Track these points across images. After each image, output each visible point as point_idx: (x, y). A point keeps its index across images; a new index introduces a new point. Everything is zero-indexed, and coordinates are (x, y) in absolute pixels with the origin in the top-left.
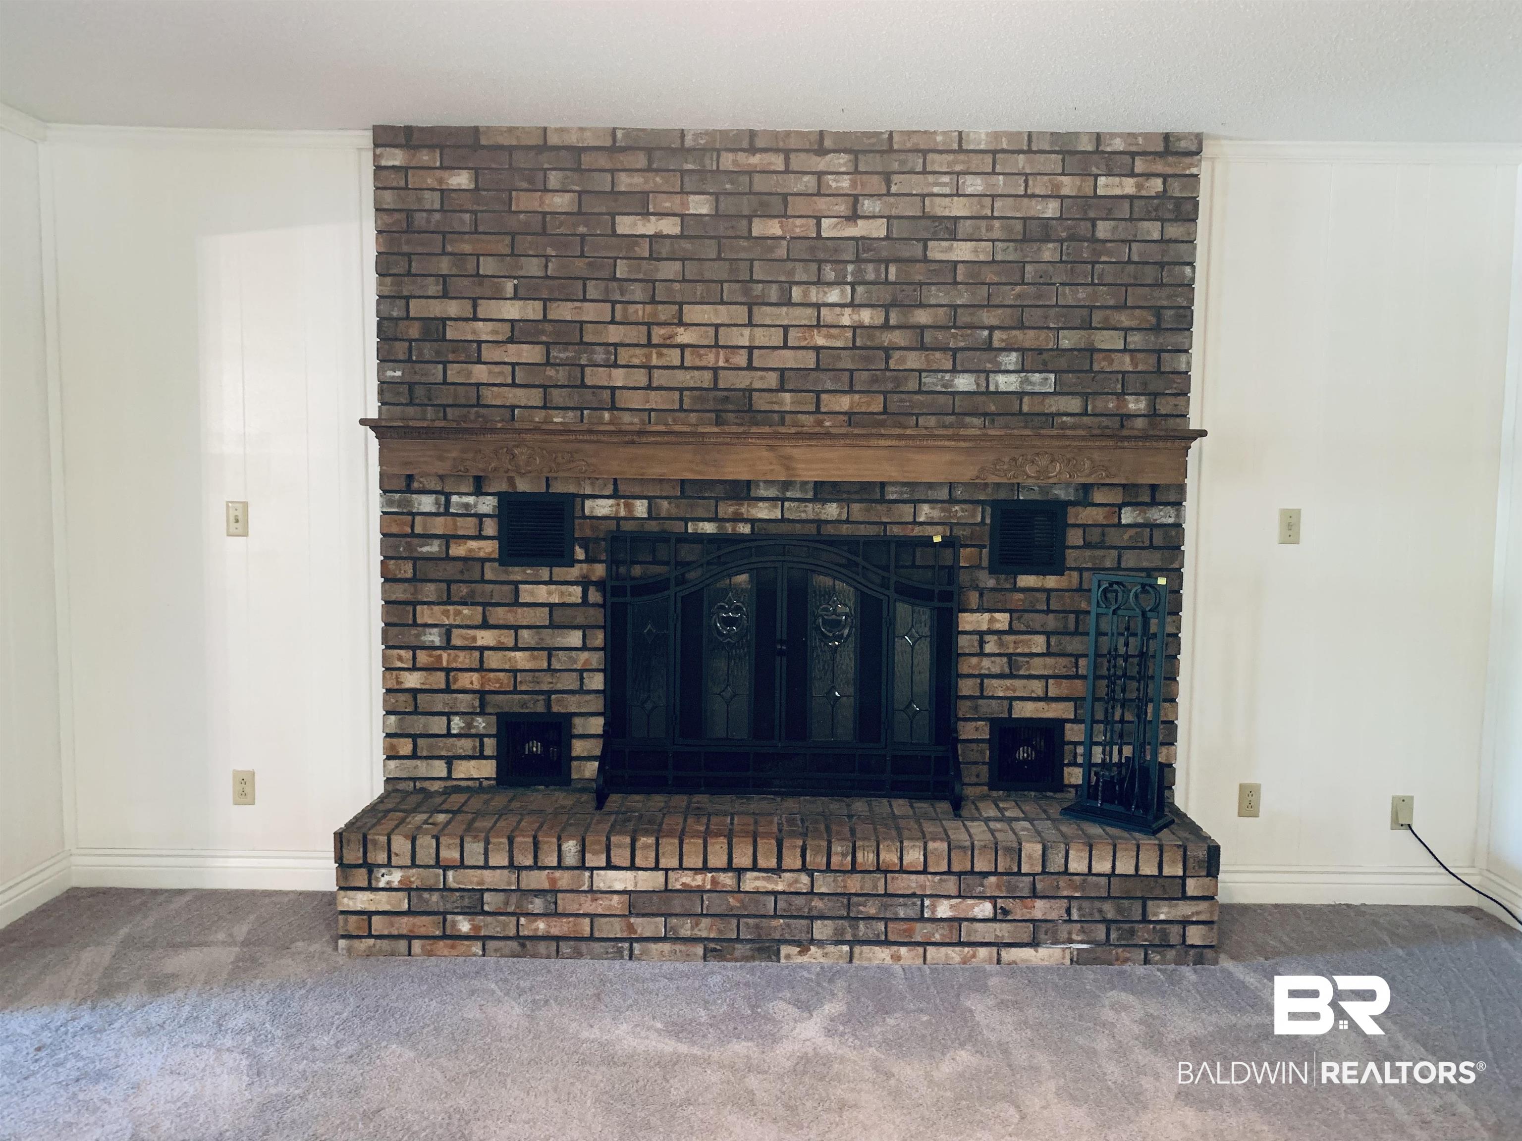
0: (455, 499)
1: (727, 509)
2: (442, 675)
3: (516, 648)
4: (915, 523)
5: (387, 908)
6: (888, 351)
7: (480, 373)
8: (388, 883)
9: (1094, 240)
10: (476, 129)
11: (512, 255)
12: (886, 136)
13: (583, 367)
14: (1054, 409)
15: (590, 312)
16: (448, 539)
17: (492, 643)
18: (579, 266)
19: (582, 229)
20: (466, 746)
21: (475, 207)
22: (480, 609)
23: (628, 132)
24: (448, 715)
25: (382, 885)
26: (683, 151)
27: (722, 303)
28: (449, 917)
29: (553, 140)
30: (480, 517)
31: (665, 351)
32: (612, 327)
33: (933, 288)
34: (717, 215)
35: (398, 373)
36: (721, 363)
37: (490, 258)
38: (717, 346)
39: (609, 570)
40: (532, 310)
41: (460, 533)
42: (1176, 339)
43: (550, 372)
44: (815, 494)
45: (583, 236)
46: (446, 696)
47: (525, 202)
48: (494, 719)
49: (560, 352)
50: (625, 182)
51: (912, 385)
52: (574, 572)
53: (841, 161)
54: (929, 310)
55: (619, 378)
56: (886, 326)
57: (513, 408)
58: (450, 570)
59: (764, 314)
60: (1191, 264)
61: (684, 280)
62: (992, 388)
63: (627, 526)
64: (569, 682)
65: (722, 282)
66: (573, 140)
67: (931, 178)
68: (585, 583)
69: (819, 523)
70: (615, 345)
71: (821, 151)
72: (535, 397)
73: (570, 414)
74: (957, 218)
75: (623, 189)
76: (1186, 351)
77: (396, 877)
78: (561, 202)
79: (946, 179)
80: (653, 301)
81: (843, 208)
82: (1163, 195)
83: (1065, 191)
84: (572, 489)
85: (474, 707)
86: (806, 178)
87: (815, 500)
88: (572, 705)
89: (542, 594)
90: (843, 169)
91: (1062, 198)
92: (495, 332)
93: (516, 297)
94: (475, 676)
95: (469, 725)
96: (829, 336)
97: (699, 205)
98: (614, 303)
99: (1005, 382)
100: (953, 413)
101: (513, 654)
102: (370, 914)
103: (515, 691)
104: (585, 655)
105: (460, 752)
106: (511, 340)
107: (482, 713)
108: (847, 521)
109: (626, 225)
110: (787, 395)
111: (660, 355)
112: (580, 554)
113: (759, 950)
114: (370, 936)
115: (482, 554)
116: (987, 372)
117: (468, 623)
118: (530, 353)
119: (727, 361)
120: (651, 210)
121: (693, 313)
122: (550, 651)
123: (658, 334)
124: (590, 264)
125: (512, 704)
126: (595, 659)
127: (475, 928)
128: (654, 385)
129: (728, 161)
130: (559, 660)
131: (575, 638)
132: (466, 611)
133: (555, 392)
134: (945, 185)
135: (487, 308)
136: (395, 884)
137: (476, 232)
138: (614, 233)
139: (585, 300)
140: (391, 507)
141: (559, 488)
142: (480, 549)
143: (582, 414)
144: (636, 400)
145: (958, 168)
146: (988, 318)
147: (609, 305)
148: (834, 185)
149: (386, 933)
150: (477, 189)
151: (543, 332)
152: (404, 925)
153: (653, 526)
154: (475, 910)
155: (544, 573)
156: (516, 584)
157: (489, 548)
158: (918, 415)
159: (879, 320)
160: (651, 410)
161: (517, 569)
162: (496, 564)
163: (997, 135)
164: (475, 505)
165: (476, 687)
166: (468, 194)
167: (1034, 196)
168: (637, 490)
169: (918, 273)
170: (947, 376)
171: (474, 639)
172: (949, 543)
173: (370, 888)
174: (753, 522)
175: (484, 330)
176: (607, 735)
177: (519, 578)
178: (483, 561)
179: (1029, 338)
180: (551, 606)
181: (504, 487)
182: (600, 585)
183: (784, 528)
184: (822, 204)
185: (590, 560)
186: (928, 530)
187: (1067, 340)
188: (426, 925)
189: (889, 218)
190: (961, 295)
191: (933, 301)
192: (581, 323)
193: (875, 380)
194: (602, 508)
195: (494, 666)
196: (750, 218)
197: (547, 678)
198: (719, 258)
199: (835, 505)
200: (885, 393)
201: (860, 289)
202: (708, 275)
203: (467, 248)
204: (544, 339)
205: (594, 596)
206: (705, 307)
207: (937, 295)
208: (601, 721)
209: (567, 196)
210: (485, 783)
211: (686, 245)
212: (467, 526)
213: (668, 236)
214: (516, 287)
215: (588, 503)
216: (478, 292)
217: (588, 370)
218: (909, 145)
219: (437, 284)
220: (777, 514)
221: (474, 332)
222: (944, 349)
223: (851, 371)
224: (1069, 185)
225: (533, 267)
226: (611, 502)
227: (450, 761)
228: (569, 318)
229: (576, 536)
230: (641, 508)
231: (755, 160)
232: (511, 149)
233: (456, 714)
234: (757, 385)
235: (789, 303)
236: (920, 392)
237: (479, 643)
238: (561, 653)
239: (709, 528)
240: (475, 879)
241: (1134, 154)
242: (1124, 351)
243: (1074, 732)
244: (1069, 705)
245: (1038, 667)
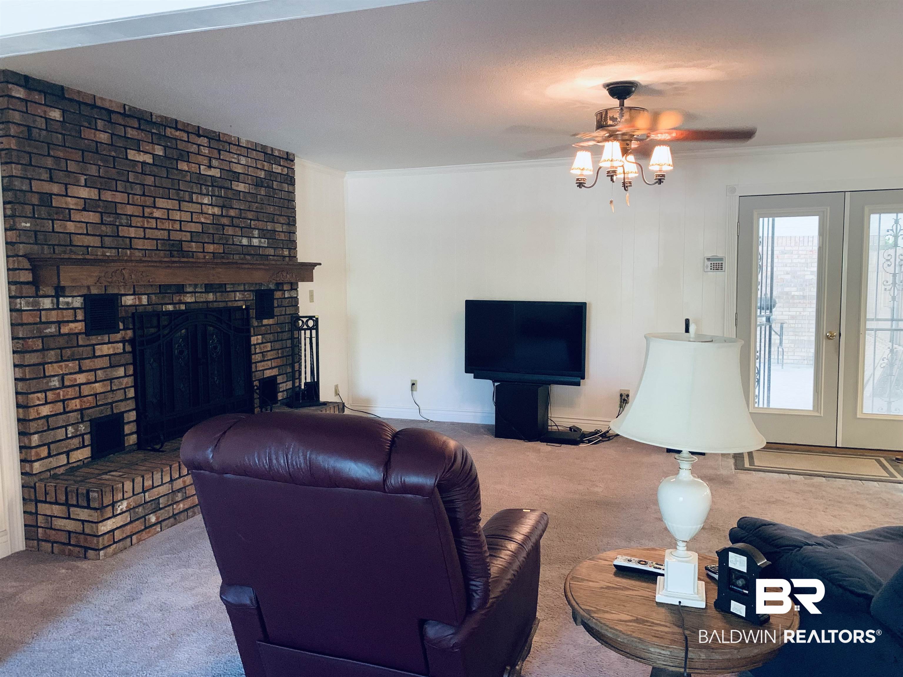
0: (61, 299)
1: (176, 299)
2: (61, 404)
3: (96, 382)
4: (235, 301)
5: (122, 523)
6: (223, 225)
7: (71, 227)
8: (121, 510)
9: (273, 188)
10: (62, 88)
11: (83, 162)
12: (218, 134)
13: (118, 226)
14: (267, 253)
15: (119, 197)
16: (59, 323)
17: (84, 381)
18: (113, 173)
19: (113, 154)
20: (76, 442)
21: (64, 132)
22: (77, 362)
23: (131, 108)
24: (66, 427)
25: (119, 512)
26: (151, 123)
27: (169, 199)
28: (147, 517)
29: (99, 103)
30: (74, 309)
31: (150, 220)
32: (128, 206)
33: (234, 201)
34: (165, 157)
35: (28, 225)
36: (171, 228)
37: (73, 162)
38: (168, 219)
39: (134, 333)
40: (93, 194)
41: (65, 319)
42: (292, 228)
43: (103, 228)
44: (205, 290)
45: (114, 157)
46: (64, 416)
47: (87, 134)
48: (88, 423)
49: (107, 217)
50: (131, 133)
51: (231, 242)
52: (118, 336)
53: (204, 141)
54: (234, 210)
55: (132, 232)
56: (222, 215)
57: (88, 247)
58: (62, 342)
59: (185, 206)
60: (294, 201)
61: (155, 186)
62: (252, 244)
63: (140, 309)
64: (120, 395)
65: (169, 189)
66: (107, 105)
67: (232, 155)
68: (123, 341)
69: (207, 302)
70: (131, 216)
71: (199, 136)
72: (95, 241)
73: (114, 251)
74: (239, 173)
75: (129, 136)
76: (295, 233)
77: (124, 506)
78: (103, 137)
79: (236, 156)
80: (144, 195)
81: (207, 162)
82: (287, 175)
83: (266, 168)
84: (116, 291)
85: (78, 419)
86: (195, 146)
87: (207, 292)
88: (122, 407)
89: (106, 349)
90: (206, 145)
91: (265, 170)
92: (76, 204)
93: (86, 186)
94: (78, 401)
95: (77, 430)
96: (205, 218)
97: (159, 151)
98: (129, 194)
99: (255, 242)
100: (243, 254)
101: (94, 385)
102: (113, 531)
103: (97, 406)
104: (126, 379)
105: (73, 447)
106: (84, 209)
107: (83, 421)
108: (216, 301)
109: (132, 155)
110: (194, 244)
111: (148, 222)
112: (121, 326)
114: (115, 543)
115: (77, 331)
116: (251, 237)
117: (72, 371)
118: (93, 217)
119: (173, 227)
120: (141, 149)
121: (160, 203)
122: (111, 380)
123: (147, 210)
124: (117, 172)
125: (95, 413)
126: (129, 381)
127: (157, 518)
128: (147, 237)
129: (169, 132)
130: (115, 385)
131: (121, 372)
132: (71, 364)
133: (106, 239)
134: (235, 158)
135: (73, 190)
136: (125, 509)
137: (65, 146)
138: (127, 158)
139: (116, 191)
140: (29, 306)
141: (111, 291)
142: (75, 327)
143: (118, 251)
144: (139, 244)
145: (238, 152)
146: (250, 215)
147: (126, 195)
148: (203, 151)
149: (121, 538)
150: (64, 122)
151: (99, 206)
152: (128, 530)
153: (150, 309)
154: (157, 509)
155: (106, 338)
156: (93, 345)
157: (79, 327)
158: (233, 254)
159: (220, 213)
160: (146, 250)
161: (93, 337)
162: (84, 336)
163: (248, 142)
164: (72, 303)
165: (78, 407)
166: (59, 123)
167: (258, 168)
168: (143, 290)
169: (230, 194)
170: (240, 238)
171: (75, 380)
172: (247, 308)
173: (114, 516)
174: (186, 303)
175: (71, 203)
176: (138, 421)
177: (94, 342)
178: (77, 334)
179: (260, 225)
180: (109, 355)
181: (85, 292)
182: (132, 342)
183: (196, 306)
184: (200, 159)
185: (125, 329)
186: (239, 304)
187: (269, 226)
188: (138, 525)
189: (220, 169)
190: (242, 205)
191: (235, 207)
192: (116, 202)
193: (221, 239)
194: (128, 300)
195: (86, 393)
196: (177, 160)
197: (110, 395)
198: (167, 177)
199: (211, 294)
200: (223, 244)
201: (214, 198)
202: (164, 185)
203: (61, 155)
204: (100, 210)
205: (128, 348)
206: (163, 200)
207: (235, 204)
208: (134, 413)
209: (107, 135)
210: (86, 461)
211: (154, 168)
212: (68, 315)
213: (148, 164)
214: (86, 180)
215: (123, 298)
216: (67, 180)
217: (120, 228)
218: (224, 140)
219: (46, 173)
220: (193, 300)
221: (66, 203)
222: (239, 227)
223: (213, 234)
224: (267, 166)
225: (93, 170)
226: (132, 297)
227: (68, 453)
228: (110, 200)
229: (119, 316)
230: (144, 300)
231: (178, 133)
232: (79, 103)
233: (69, 425)
234: (184, 239)
235: (192, 202)
236: (233, 244)
237: (78, 382)
238: (116, 380)
239: (170, 308)
240: (156, 493)
241: (280, 158)
242: (282, 232)
243: (280, 379)
244: (277, 369)
245: (270, 355)
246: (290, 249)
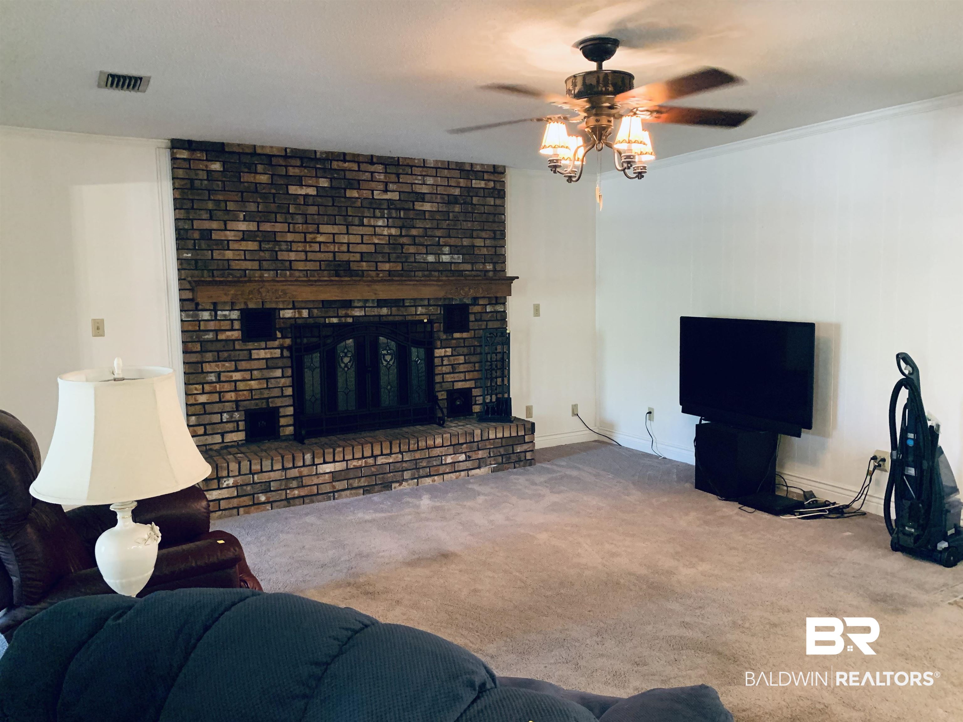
0: (219, 313)
1: (342, 312)
2: (217, 395)
3: (252, 379)
4: (416, 314)
5: (227, 496)
6: (402, 245)
7: (229, 255)
8: (227, 485)
9: (472, 204)
10: (223, 144)
11: (242, 201)
12: (396, 159)
13: (276, 252)
14: (462, 269)
15: (278, 227)
16: (216, 331)
17: (240, 378)
18: (273, 207)
19: (273, 191)
20: (230, 426)
21: (224, 179)
22: (233, 363)
23: (293, 150)
24: (221, 413)
25: (225, 486)
26: (316, 160)
27: (335, 224)
28: (256, 495)
29: (259, 151)
30: (232, 320)
31: (312, 244)
32: (288, 234)
33: (418, 221)
34: (331, 187)
35: (190, 255)
36: (336, 250)
37: (232, 203)
38: (334, 242)
39: (292, 341)
40: (252, 226)
41: (222, 328)
42: (501, 242)
43: (262, 254)
44: (378, 305)
45: (274, 194)
46: (220, 405)
47: (247, 177)
48: (243, 412)
49: (266, 245)
50: (292, 171)
51: (412, 259)
52: (276, 343)
53: (380, 168)
54: (418, 229)
55: (293, 256)
56: (401, 236)
57: (245, 270)
58: (219, 346)
59: (353, 229)
60: (504, 214)
61: (319, 214)
62: (441, 261)
63: (299, 321)
64: (277, 392)
65: (335, 216)
66: (268, 151)
67: (414, 177)
68: (281, 348)
69: (380, 316)
70: (291, 242)
71: (372, 163)
72: (256, 265)
73: (272, 272)
74: (424, 194)
75: (291, 174)
76: (504, 247)
77: (231, 482)
78: (264, 179)
79: (420, 178)
80: (306, 223)
81: (382, 187)
82: (494, 188)
83: (462, 185)
84: (274, 306)
85: (233, 408)
86: (367, 174)
87: (378, 306)
88: (278, 402)
89: (262, 354)
90: (381, 171)
91: (461, 187)
92: (235, 236)
93: (245, 220)
94: (233, 394)
95: (232, 417)
96: (379, 239)
97: (324, 183)
98: (289, 224)
99: (445, 258)
100: (428, 271)
101: (250, 382)
102: (219, 500)
103: (252, 399)
104: (283, 380)
105: (228, 430)
106: (243, 239)
107: (237, 410)
108: (391, 315)
109: (293, 190)
110: (364, 263)
111: (311, 246)
112: (279, 335)
113: (384, 487)
114: (220, 510)
115: (233, 338)
116: (439, 254)
117: (229, 370)
118: (252, 246)
119: (339, 249)
120: (304, 184)
121: (323, 229)
122: (267, 379)
123: (309, 237)
124: (278, 206)
125: (252, 405)
126: (288, 381)
127: (267, 498)
128: (308, 259)
129: (335, 165)
130: (271, 384)
131: (278, 373)
132: (227, 364)
133: (264, 263)
134: (419, 180)
135: (230, 225)
136: (231, 485)
137: (225, 190)
138: (288, 193)
139: (276, 222)
140: (188, 318)
141: (268, 306)
142: (232, 335)
143: (277, 273)
144: (301, 266)
145: (424, 173)
146: (438, 233)
147: (287, 225)
148: (378, 177)
149: (227, 507)
150: (224, 171)
151: (257, 236)
152: (235, 502)
153: (311, 321)
154: (267, 490)
155: (263, 344)
156: (250, 350)
157: (236, 335)
158: (415, 271)
159: (398, 233)
160: (307, 270)
161: (250, 343)
162: (241, 342)
163: (437, 161)
164: (230, 315)
165: (234, 399)
166: (220, 173)
167: (451, 186)
168: (303, 305)
169: (411, 214)
170: (425, 256)
171: (231, 377)
172: (430, 322)
173: (219, 488)
174: (353, 317)
175: (230, 235)
176: (295, 415)
177: (251, 347)
178: (234, 341)
179: (452, 241)
180: (267, 359)
181: (242, 306)
182: (289, 348)
183: (366, 319)
184: (373, 185)
185: (283, 337)
186: (421, 317)
187: (466, 242)
188: (246, 500)
189: (399, 192)
190: (428, 224)
191: (418, 226)
192: (275, 232)
193: (398, 257)
194: (288, 314)
195: (242, 388)
196: (345, 190)
197: (266, 392)
198: (333, 205)
199: (386, 309)
200: (402, 262)
201: (390, 220)
202: (329, 213)
203: (220, 197)
204: (258, 239)
205: (286, 353)
206: (329, 226)
207: (419, 224)
208: (292, 409)
209: (267, 176)
210: (240, 443)
211: (319, 200)
212: (226, 325)
213: (311, 195)
214: (244, 215)
215: (282, 312)
216: (226, 217)
217: (279, 253)
218: (405, 163)
219: (207, 213)
220: (363, 313)
221: (226, 236)
222: (423, 245)
223: (389, 253)
224: (462, 183)
225: (252, 207)
226: (291, 311)
227: (223, 435)
228: (269, 230)
229: (277, 327)
230: (305, 313)
231: (347, 164)
232: (239, 154)
233: (225, 412)
234: (351, 259)
235: (363, 225)
236: (415, 262)
237: (234, 378)
238: (272, 380)
239: (335, 320)
240: (267, 477)
241: (483, 172)
242: (484, 246)
243: (475, 392)
244: (473, 382)
245: (462, 368)
246: (494, 264)
